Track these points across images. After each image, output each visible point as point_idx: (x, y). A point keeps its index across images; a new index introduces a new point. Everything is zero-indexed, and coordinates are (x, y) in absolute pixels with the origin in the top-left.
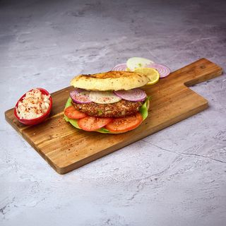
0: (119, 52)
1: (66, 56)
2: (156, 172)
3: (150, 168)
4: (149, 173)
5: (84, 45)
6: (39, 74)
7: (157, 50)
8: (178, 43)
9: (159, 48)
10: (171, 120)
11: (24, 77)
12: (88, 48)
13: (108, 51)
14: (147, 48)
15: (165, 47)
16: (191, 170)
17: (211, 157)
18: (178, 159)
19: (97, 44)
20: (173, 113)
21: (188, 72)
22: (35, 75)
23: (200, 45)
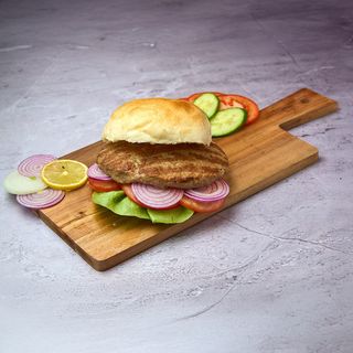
0: (196, 85)
1: (116, 92)
2: (236, 265)
3: (226, 259)
4: (224, 267)
5: (145, 77)
6: (73, 117)
7: (254, 83)
8: (285, 73)
9: (256, 80)
10: (265, 180)
11: (52, 121)
12: (152, 81)
13: (180, 85)
14: (238, 80)
15: (266, 79)
16: (292, 264)
17: (324, 245)
18: (272, 246)
19: (164, 75)
20: (267, 169)
21: (283, 109)
22: (69, 118)
23: (319, 76)
